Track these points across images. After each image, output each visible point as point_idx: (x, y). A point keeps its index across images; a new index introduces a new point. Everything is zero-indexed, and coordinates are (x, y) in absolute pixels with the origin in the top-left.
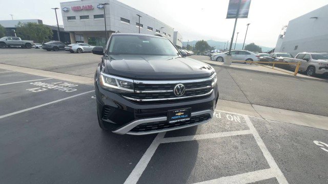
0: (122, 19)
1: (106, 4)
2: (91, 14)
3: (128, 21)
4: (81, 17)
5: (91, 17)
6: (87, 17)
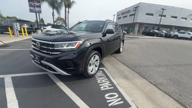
0: (147, 14)
1: (137, 7)
2: (128, 15)
3: (152, 15)
4: (124, 17)
5: (128, 16)
6: (126, 16)
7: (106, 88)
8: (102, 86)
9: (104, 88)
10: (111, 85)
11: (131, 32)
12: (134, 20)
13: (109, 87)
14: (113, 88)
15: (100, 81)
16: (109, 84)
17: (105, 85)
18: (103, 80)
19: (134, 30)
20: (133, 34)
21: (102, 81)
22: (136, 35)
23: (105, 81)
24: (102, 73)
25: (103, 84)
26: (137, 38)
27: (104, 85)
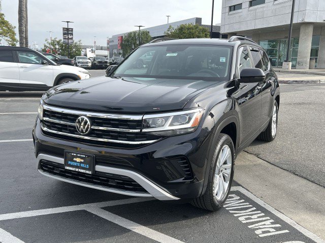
7: (269, 232)
8: (257, 229)
9: (264, 232)
10: (278, 225)
11: (283, 58)
12: (295, 14)
13: (277, 229)
14: (287, 231)
15: (247, 219)
16: (272, 223)
17: (264, 226)
18: (253, 217)
19: (295, 53)
20: (293, 67)
21: (251, 219)
22: (307, 70)
23: (259, 217)
24: (240, 199)
25: (257, 225)
26: (314, 82)
27: (261, 227)
